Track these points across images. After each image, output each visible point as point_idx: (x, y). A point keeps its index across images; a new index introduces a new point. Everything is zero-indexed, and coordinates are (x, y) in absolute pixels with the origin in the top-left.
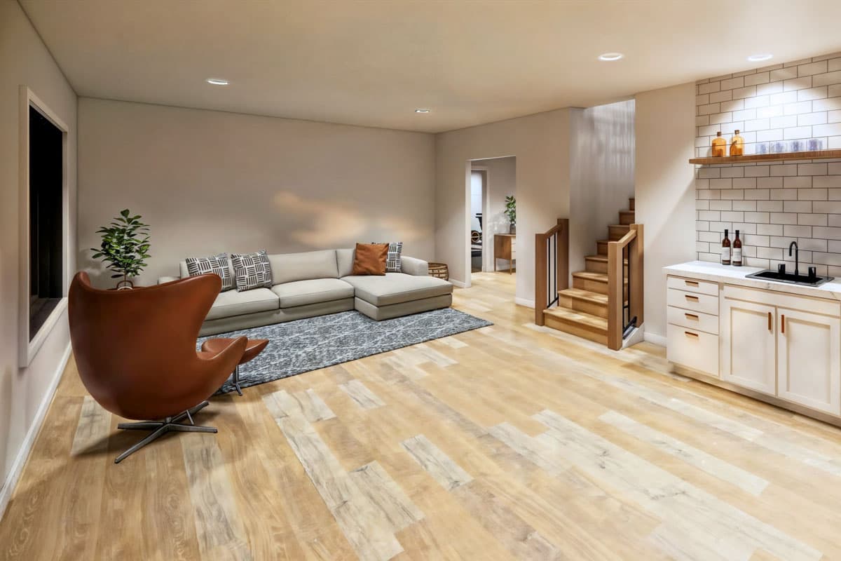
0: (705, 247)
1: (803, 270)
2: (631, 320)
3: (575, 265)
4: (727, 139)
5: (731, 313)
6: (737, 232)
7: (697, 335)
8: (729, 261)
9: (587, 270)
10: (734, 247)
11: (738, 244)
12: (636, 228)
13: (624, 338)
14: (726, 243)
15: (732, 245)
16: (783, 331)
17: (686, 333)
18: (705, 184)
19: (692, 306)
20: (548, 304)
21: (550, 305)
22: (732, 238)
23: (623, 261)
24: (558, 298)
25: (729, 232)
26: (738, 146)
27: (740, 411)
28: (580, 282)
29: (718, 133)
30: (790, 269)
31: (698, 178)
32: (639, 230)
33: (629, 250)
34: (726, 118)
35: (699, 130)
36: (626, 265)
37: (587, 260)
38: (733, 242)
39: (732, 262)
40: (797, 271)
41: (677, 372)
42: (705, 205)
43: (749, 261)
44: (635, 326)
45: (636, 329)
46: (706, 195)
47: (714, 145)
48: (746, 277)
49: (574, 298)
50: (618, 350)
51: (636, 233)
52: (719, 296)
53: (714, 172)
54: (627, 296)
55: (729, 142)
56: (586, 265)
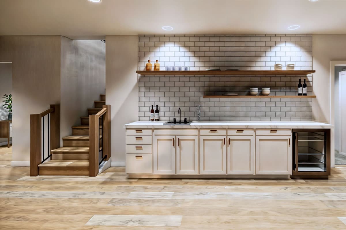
0: (142, 114)
1: (183, 120)
2: (103, 157)
3: (64, 133)
4: (153, 64)
5: (157, 142)
6: (157, 106)
7: (141, 156)
8: (154, 119)
9: (73, 135)
10: (156, 113)
11: (157, 111)
12: (107, 107)
13: (99, 168)
14: (152, 111)
15: (155, 112)
16: (178, 145)
17: (136, 156)
18: (142, 85)
19: (139, 142)
20: (42, 160)
21: (44, 160)
22: (155, 109)
23: (99, 127)
24: (51, 155)
25: (154, 106)
26: (157, 68)
27: (162, 186)
28: (68, 142)
29: (149, 61)
30: (178, 120)
31: (139, 81)
32: (108, 108)
33: (102, 119)
34: (152, 55)
35: (140, 58)
36: (100, 129)
37: (73, 129)
38: (155, 111)
39: (155, 120)
40: (180, 120)
41: (131, 178)
42: (143, 94)
43: (162, 118)
44: (106, 160)
45: (106, 162)
46: (143, 90)
47: (147, 66)
48: (163, 124)
49: (64, 153)
50: (96, 176)
51: (107, 110)
52: (152, 135)
53: (147, 79)
54: (101, 145)
55: (153, 66)
56: (73, 131)
